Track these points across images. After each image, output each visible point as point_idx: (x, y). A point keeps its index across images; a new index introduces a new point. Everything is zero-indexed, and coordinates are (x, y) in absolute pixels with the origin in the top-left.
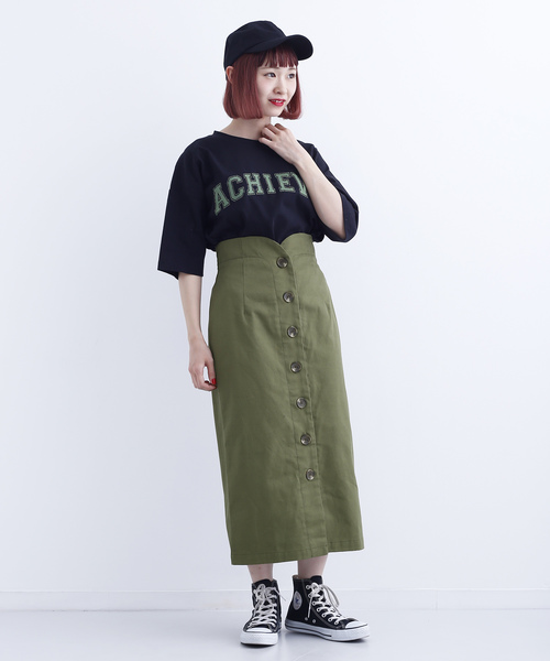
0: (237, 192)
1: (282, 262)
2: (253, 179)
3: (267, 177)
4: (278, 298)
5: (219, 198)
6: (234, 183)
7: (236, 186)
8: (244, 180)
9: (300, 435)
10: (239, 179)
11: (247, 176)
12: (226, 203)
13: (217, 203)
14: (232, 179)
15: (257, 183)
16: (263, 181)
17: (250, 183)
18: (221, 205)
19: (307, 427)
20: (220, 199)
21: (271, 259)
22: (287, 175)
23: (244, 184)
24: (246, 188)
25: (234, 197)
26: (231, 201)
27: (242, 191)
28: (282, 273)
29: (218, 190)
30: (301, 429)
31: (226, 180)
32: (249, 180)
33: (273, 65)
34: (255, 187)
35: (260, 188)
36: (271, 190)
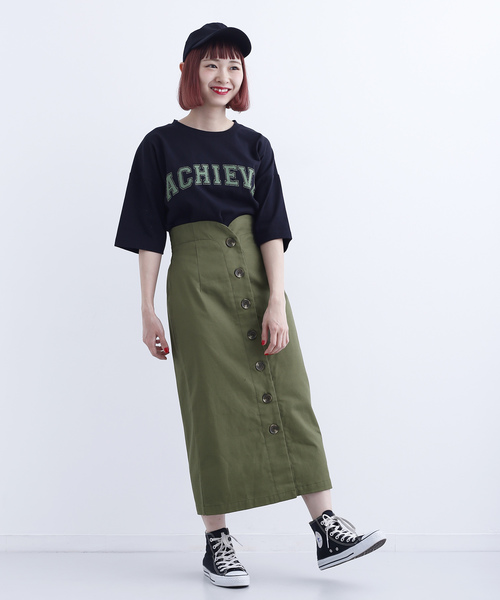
0: (186, 181)
1: (230, 242)
2: (202, 170)
3: (216, 168)
4: (230, 275)
5: (170, 186)
6: (184, 173)
7: (186, 176)
8: (194, 171)
9: (261, 395)
10: (188, 170)
11: (197, 167)
12: (175, 191)
13: (168, 190)
14: (182, 170)
15: (206, 173)
16: (211, 172)
17: (198, 173)
18: (171, 193)
19: (267, 386)
20: (171, 188)
21: (221, 240)
22: (234, 167)
23: (193, 174)
24: (195, 179)
25: (183, 186)
26: (179, 189)
27: (190, 181)
28: (231, 252)
29: (169, 178)
30: (262, 390)
31: (177, 170)
32: (198, 171)
33: (213, 57)
34: (203, 178)
35: (207, 178)
36: (218, 181)
